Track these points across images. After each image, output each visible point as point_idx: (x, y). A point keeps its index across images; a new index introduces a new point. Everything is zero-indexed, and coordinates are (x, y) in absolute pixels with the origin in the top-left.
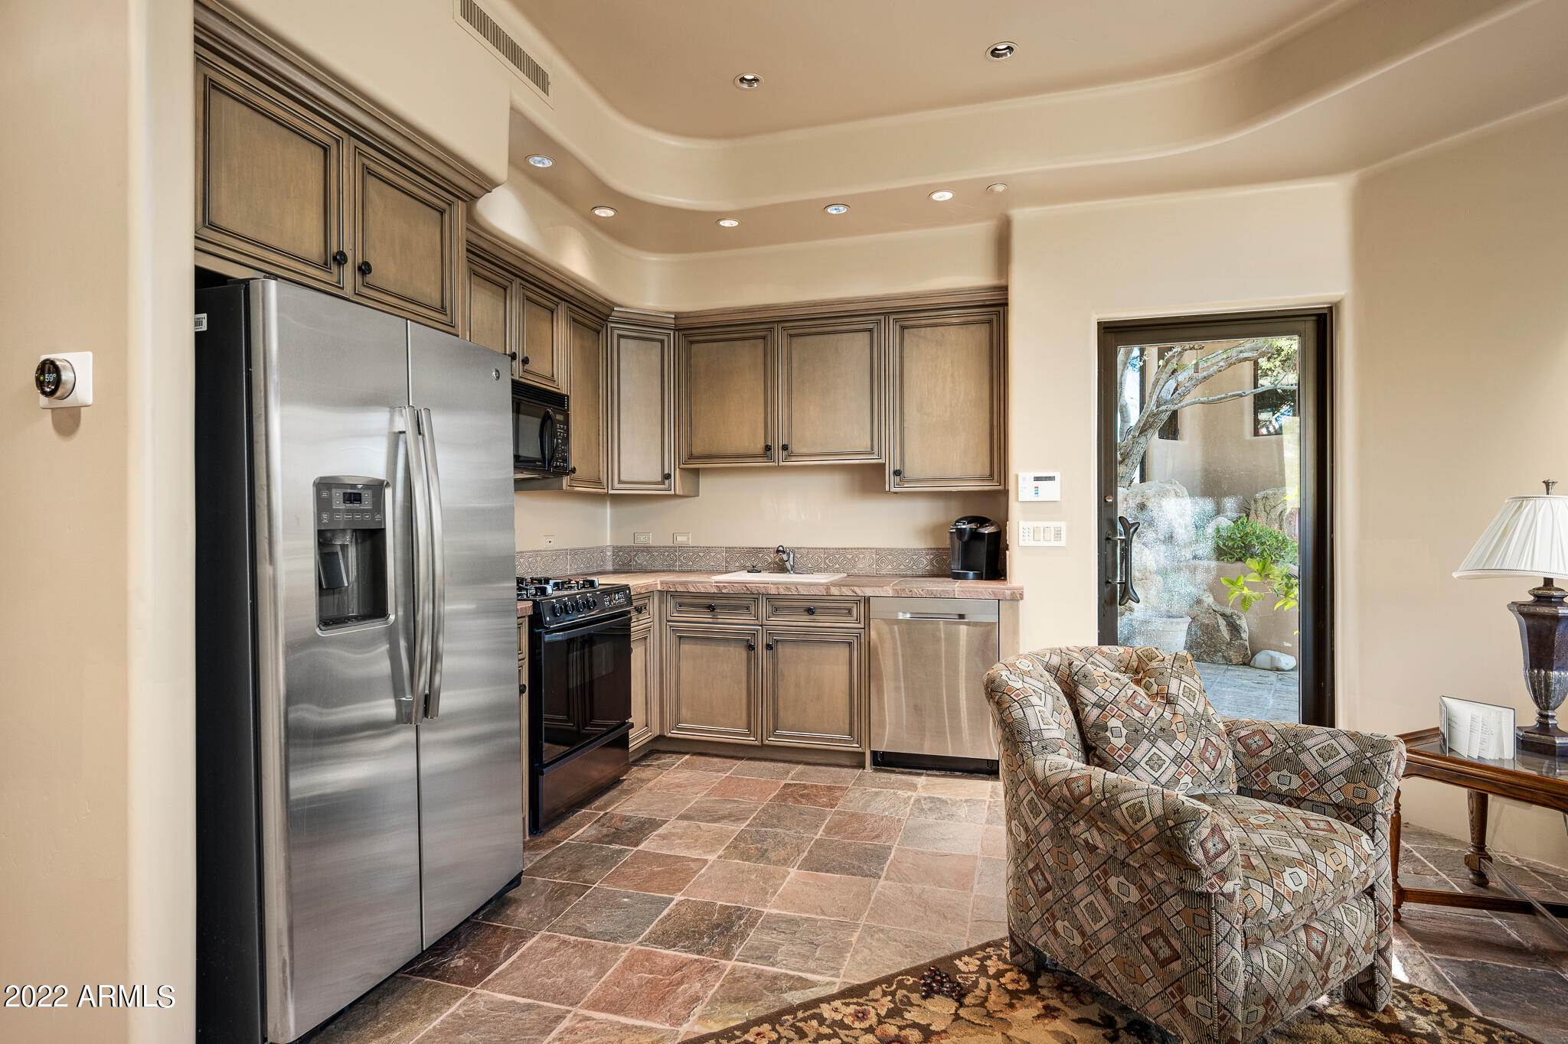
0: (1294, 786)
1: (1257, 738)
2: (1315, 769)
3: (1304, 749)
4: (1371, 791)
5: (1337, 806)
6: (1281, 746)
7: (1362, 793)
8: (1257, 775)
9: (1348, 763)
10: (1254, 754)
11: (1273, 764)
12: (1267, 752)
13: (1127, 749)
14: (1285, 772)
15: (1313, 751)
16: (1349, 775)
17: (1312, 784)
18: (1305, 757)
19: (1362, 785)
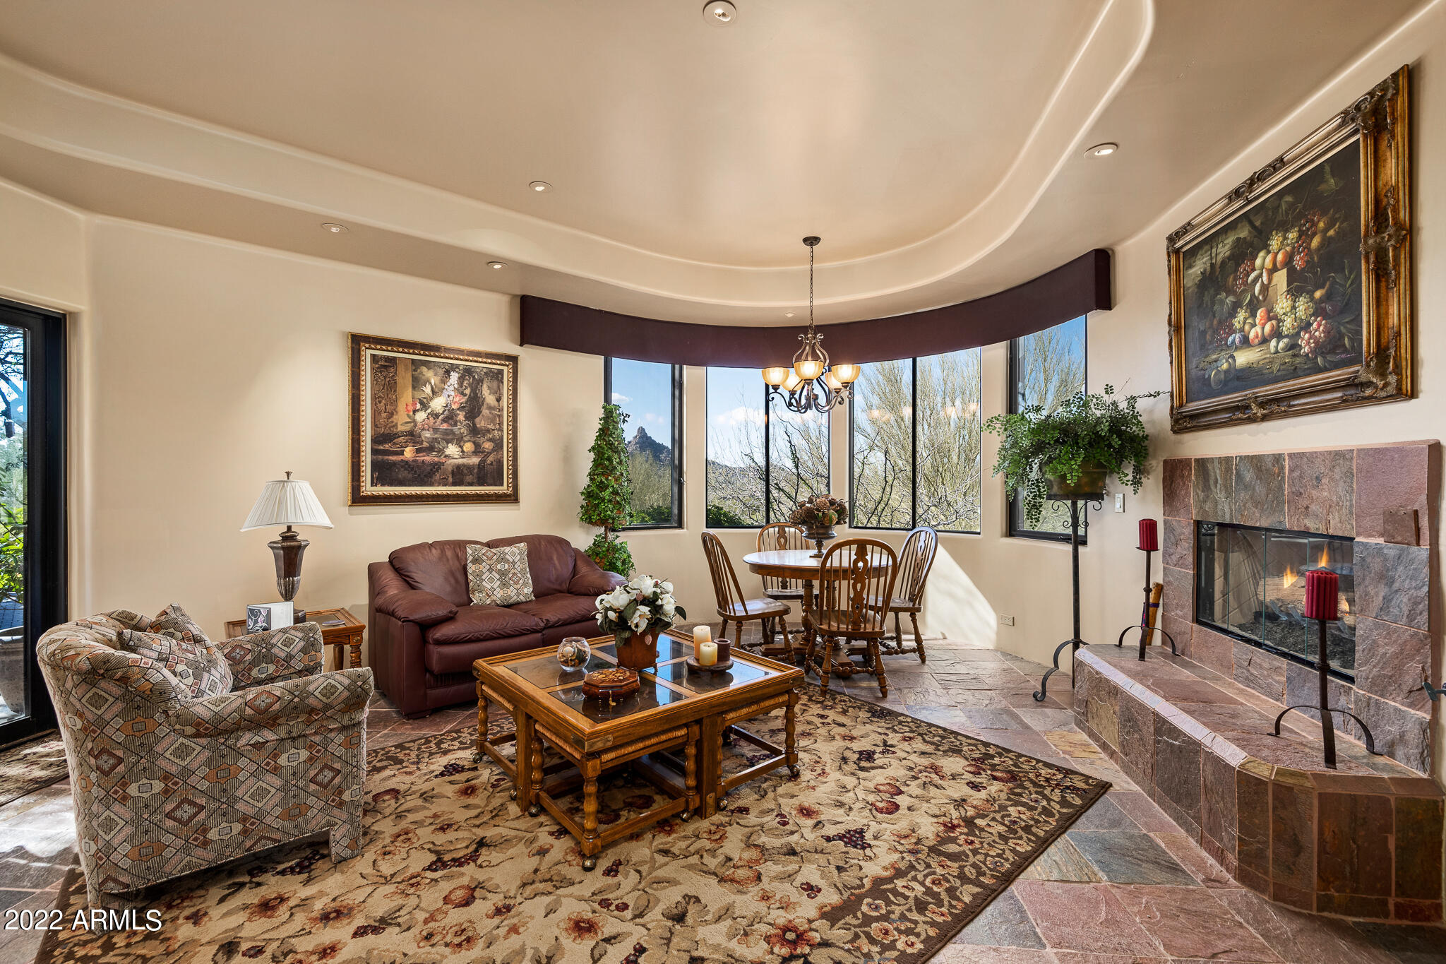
0: (270, 672)
1: (238, 651)
2: (283, 655)
3: (273, 646)
4: (318, 654)
5: (300, 671)
6: (257, 649)
7: (314, 658)
8: (243, 675)
9: (302, 644)
10: (240, 662)
11: (254, 663)
12: (249, 657)
13: (196, 684)
14: (264, 665)
15: (279, 644)
16: (304, 650)
17: (282, 666)
18: (275, 650)
19: (313, 653)
